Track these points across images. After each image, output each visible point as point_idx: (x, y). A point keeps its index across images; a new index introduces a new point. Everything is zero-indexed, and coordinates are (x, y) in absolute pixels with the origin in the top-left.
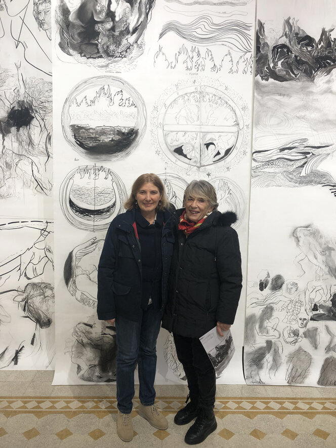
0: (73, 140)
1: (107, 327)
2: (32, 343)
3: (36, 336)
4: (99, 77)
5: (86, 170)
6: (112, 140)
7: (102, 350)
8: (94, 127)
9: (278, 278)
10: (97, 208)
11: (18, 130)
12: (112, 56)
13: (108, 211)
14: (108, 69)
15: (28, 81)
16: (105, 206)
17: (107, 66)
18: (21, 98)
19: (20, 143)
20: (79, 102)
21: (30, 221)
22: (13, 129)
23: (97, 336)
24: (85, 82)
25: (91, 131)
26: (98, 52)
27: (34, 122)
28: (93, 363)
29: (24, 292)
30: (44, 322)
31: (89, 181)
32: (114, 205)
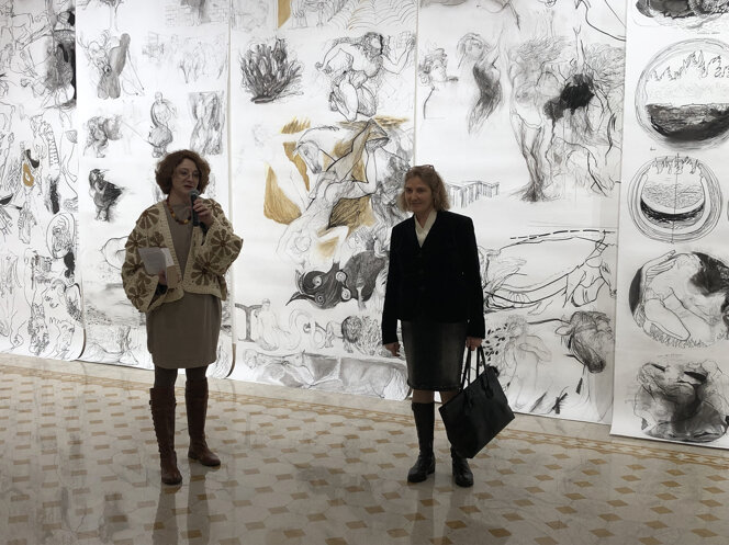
0: (650, 124)
1: (686, 373)
2: (578, 391)
3: (584, 382)
4: (689, 41)
5: (665, 162)
6: (704, 122)
7: (676, 403)
8: (678, 106)
10: (678, 212)
11: (572, 113)
12: (708, 12)
13: (693, 216)
14: (701, 30)
15: (589, 49)
16: (690, 209)
17: (700, 25)
18: (579, 72)
19: (574, 129)
20: (659, 75)
21: (581, 230)
22: (567, 112)
23: (671, 383)
24: (669, 49)
25: (674, 111)
26: (689, 9)
27: (594, 101)
28: (664, 419)
29: (569, 322)
30: (595, 365)
31: (669, 176)
32: (702, 207)
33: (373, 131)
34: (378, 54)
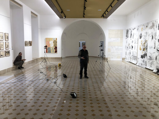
0: (158, 41)
33: (146, 41)
34: (147, 34)
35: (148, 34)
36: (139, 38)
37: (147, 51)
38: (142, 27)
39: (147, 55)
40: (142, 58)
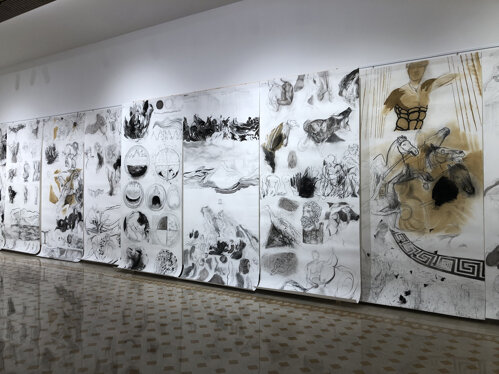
0: (128, 171)
4: (136, 146)
5: (131, 183)
6: (139, 171)
8: (134, 166)
9: (197, 232)
12: (139, 137)
13: (138, 200)
17: (138, 141)
20: (130, 156)
24: (132, 148)
26: (135, 136)
31: (132, 187)
32: (139, 197)
33: (75, 173)
34: (76, 149)
35: (80, 148)
36: (45, 161)
37: (82, 205)
38: (56, 125)
39: (85, 217)
40: (64, 231)
